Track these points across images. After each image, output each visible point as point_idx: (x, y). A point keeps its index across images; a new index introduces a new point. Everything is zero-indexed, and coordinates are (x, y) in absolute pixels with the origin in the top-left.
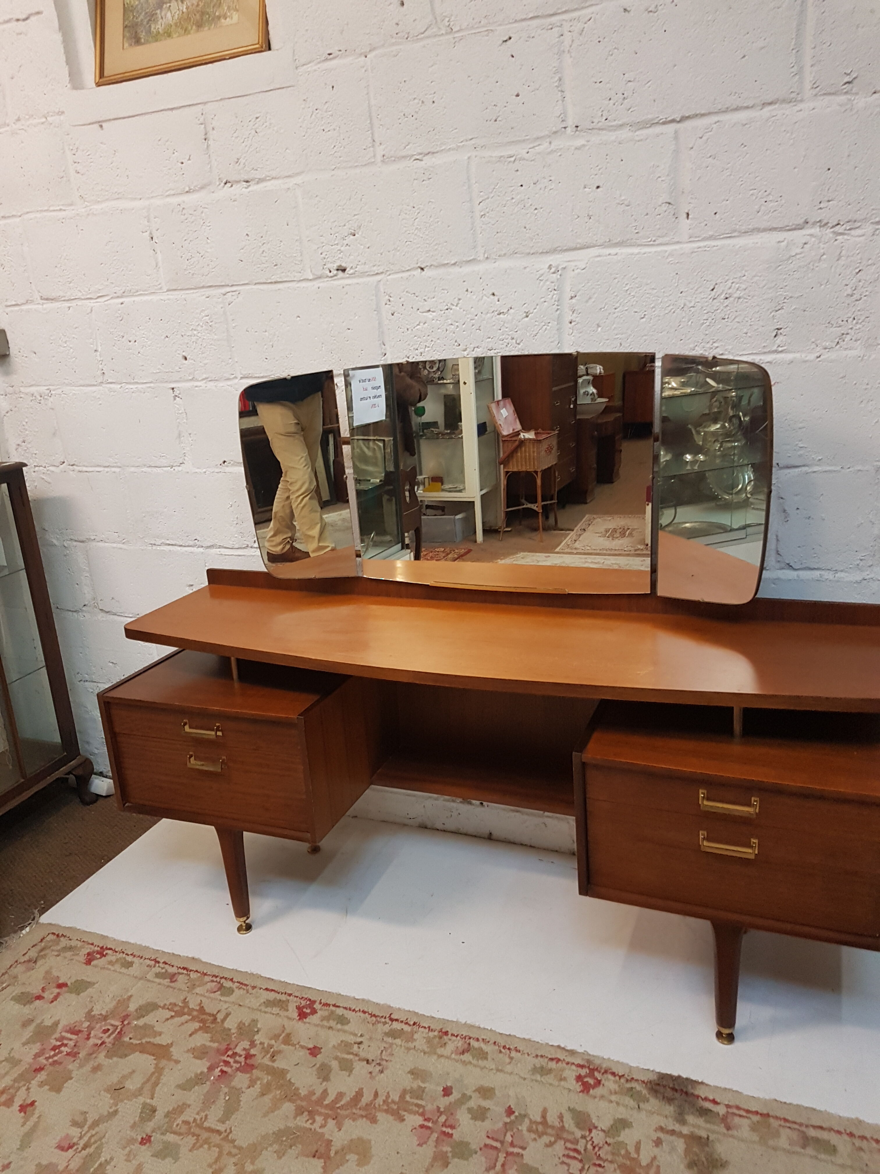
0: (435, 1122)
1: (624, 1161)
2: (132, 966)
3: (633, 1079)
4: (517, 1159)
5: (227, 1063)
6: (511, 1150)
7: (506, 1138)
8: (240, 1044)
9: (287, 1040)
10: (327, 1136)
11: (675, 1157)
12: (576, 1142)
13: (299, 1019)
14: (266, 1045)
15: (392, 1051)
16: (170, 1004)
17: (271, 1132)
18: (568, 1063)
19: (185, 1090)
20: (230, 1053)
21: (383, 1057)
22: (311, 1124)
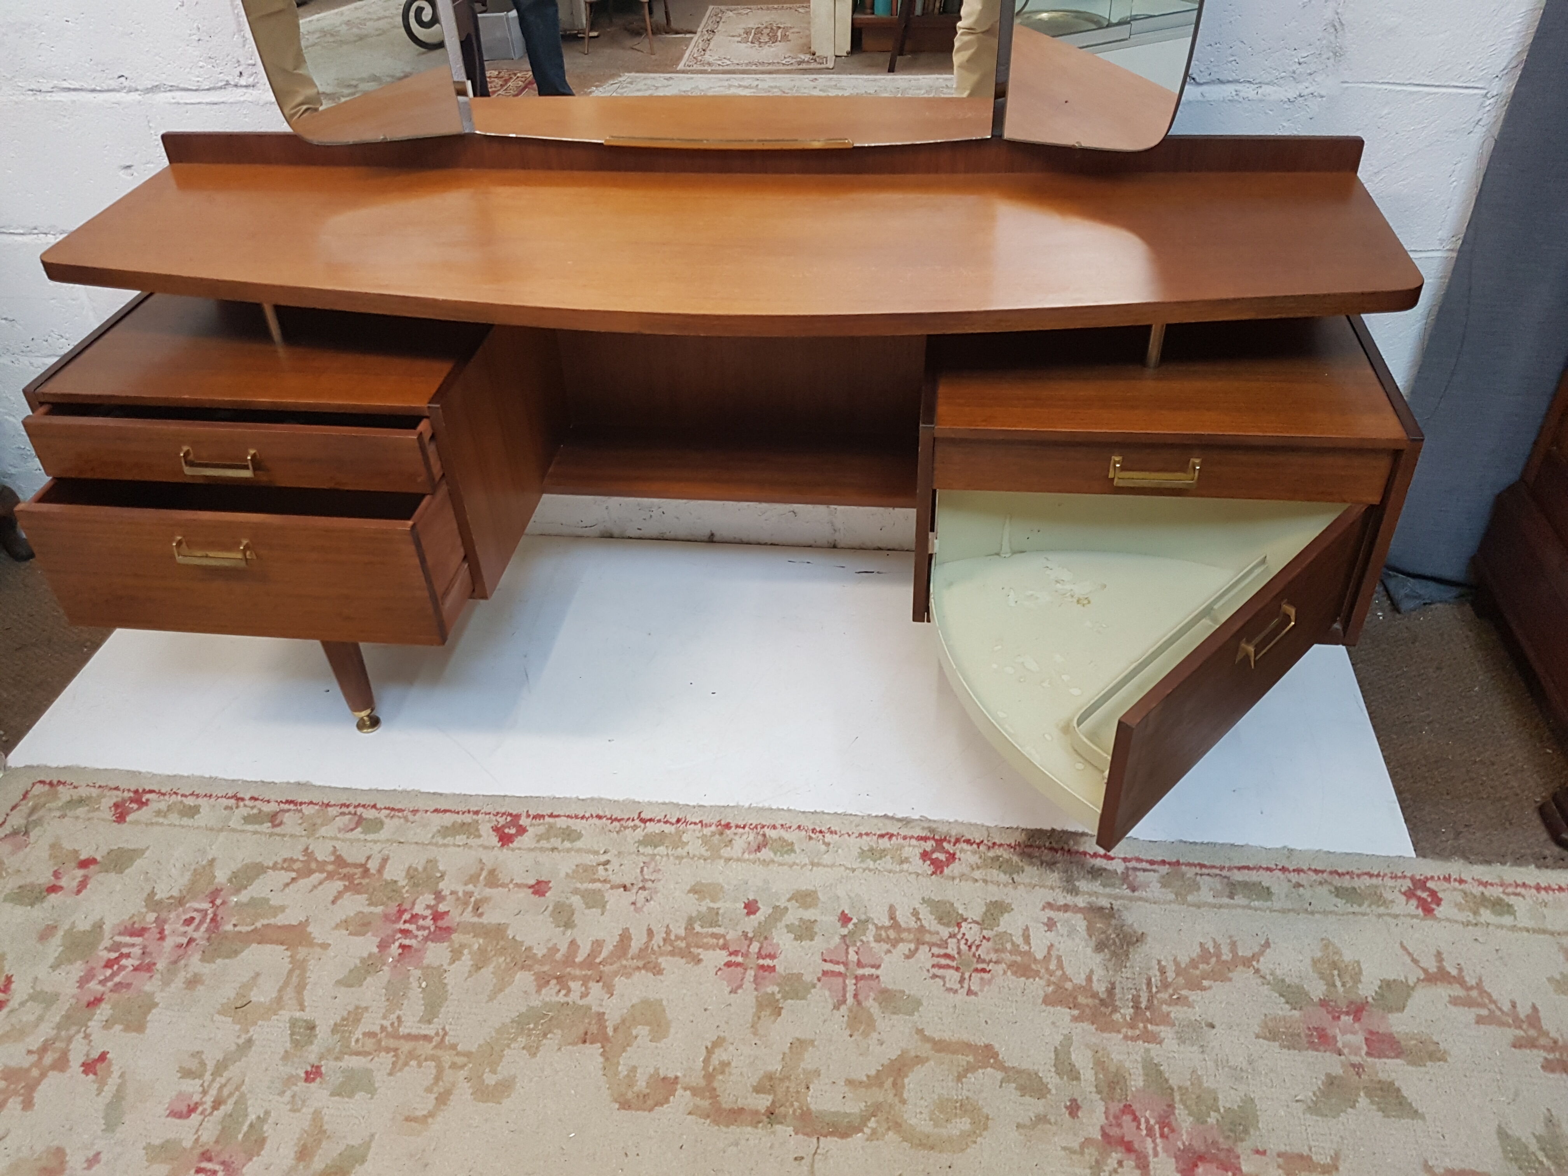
0: (746, 955)
1: (1014, 958)
2: (198, 812)
3: (994, 844)
4: (873, 983)
5: (405, 933)
6: (860, 972)
7: (849, 957)
8: (418, 901)
9: (493, 880)
10: (594, 1009)
11: (1077, 940)
12: (944, 944)
13: (503, 845)
14: (460, 894)
15: (656, 865)
16: (285, 860)
17: (508, 1020)
18: (905, 838)
19: (351, 986)
20: (407, 916)
21: (646, 877)
22: (565, 995)
